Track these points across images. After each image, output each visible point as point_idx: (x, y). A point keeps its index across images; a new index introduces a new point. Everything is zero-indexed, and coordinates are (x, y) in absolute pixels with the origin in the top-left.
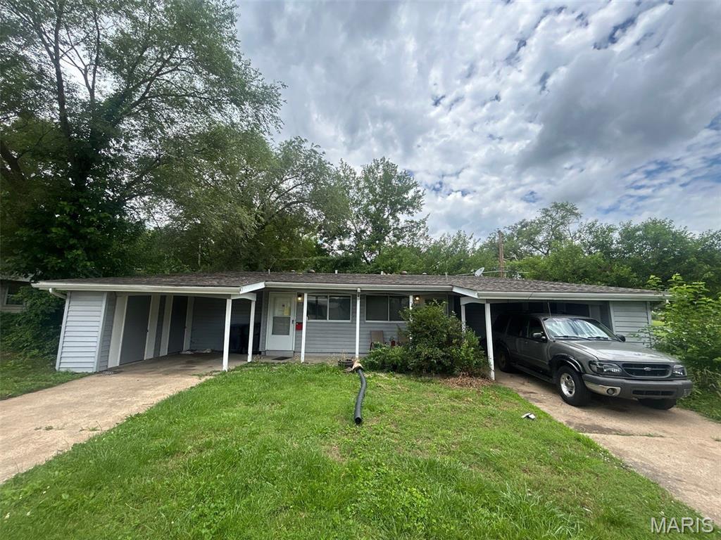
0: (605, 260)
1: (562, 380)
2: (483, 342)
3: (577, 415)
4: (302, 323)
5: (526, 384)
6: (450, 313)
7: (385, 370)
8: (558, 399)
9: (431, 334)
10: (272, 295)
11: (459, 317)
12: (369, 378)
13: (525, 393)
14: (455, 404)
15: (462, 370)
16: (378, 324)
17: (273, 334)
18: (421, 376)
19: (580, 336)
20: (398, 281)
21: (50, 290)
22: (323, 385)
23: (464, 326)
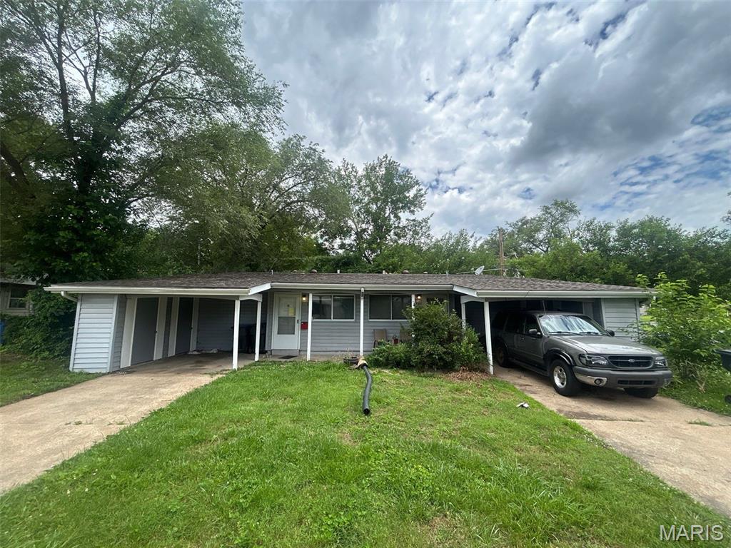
0: (602, 258)
1: (555, 373)
2: (483, 339)
3: (568, 404)
4: (307, 323)
5: (523, 377)
6: (451, 311)
7: (390, 367)
8: (552, 390)
9: (432, 331)
10: (276, 296)
11: (459, 315)
12: (374, 374)
13: (521, 385)
14: (455, 396)
15: (463, 365)
16: (381, 323)
17: (278, 333)
18: (423, 372)
19: (572, 331)
20: (400, 280)
21: (62, 293)
22: (331, 380)
23: (464, 324)
